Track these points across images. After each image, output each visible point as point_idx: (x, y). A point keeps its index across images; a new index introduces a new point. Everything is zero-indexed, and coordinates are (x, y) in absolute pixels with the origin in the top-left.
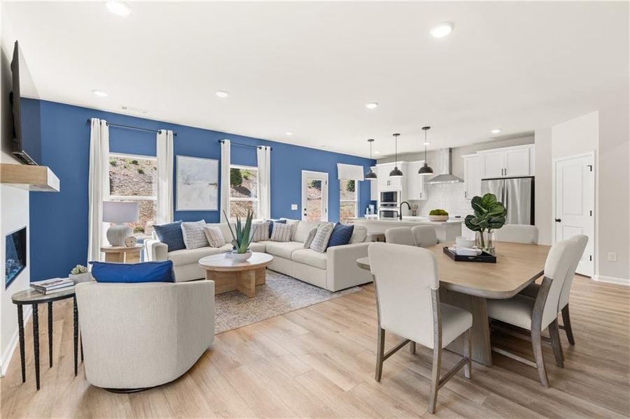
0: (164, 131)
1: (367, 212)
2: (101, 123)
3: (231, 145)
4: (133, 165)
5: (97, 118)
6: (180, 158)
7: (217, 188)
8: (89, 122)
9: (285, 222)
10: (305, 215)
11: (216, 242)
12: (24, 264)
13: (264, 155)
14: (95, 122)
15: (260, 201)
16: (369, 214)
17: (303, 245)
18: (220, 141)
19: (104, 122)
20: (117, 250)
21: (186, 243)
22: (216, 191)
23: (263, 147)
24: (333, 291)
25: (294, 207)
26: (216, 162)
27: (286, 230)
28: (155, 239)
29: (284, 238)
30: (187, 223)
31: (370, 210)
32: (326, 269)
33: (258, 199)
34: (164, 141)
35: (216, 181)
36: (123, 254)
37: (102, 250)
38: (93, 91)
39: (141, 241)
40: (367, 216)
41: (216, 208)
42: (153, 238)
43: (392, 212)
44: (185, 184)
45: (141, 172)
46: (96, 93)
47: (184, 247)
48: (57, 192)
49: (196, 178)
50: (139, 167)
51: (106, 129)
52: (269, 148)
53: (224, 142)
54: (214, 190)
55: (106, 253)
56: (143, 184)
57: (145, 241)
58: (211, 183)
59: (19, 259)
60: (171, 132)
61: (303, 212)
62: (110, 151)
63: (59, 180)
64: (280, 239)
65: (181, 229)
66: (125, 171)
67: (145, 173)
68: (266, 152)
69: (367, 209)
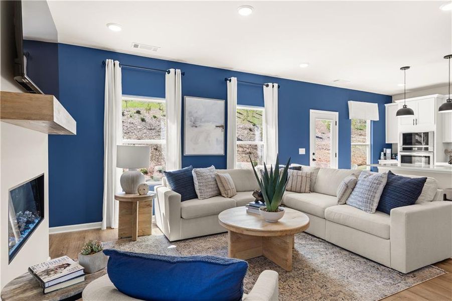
0: (172, 70)
1: (382, 156)
2: (114, 64)
3: (238, 84)
4: (137, 115)
5: (111, 59)
6: (188, 99)
7: (224, 130)
8: (104, 63)
9: (299, 169)
10: (314, 160)
11: (229, 191)
12: (42, 216)
13: (271, 93)
14: (109, 62)
15: (267, 145)
16: (385, 159)
17: (336, 199)
18: (226, 80)
19: (117, 63)
20: (131, 198)
21: (198, 192)
22: (223, 134)
23: (270, 84)
24: (404, 272)
25: (302, 151)
26: (222, 102)
27: (304, 179)
28: (165, 186)
29: (303, 189)
30: (198, 169)
31: (385, 155)
32: (389, 239)
33: (264, 143)
34: (173, 81)
35: (222, 123)
36: (136, 203)
37: (116, 197)
38: (108, 25)
39: (152, 188)
40: (382, 162)
41: (222, 153)
42: (163, 184)
43: (411, 156)
44: (192, 127)
45: (143, 120)
46: (111, 27)
47: (196, 197)
48: (74, 136)
49: (203, 120)
50: (142, 116)
51: (119, 70)
52: (276, 85)
53: (230, 81)
54: (220, 133)
55: (120, 201)
56: (145, 131)
57: (155, 187)
58: (218, 125)
59: (38, 210)
60: (179, 71)
61: (312, 157)
62: (123, 94)
63: (75, 123)
64: (298, 189)
65: (192, 177)
66: (131, 120)
67: (147, 121)
68: (273, 90)
69: (382, 153)
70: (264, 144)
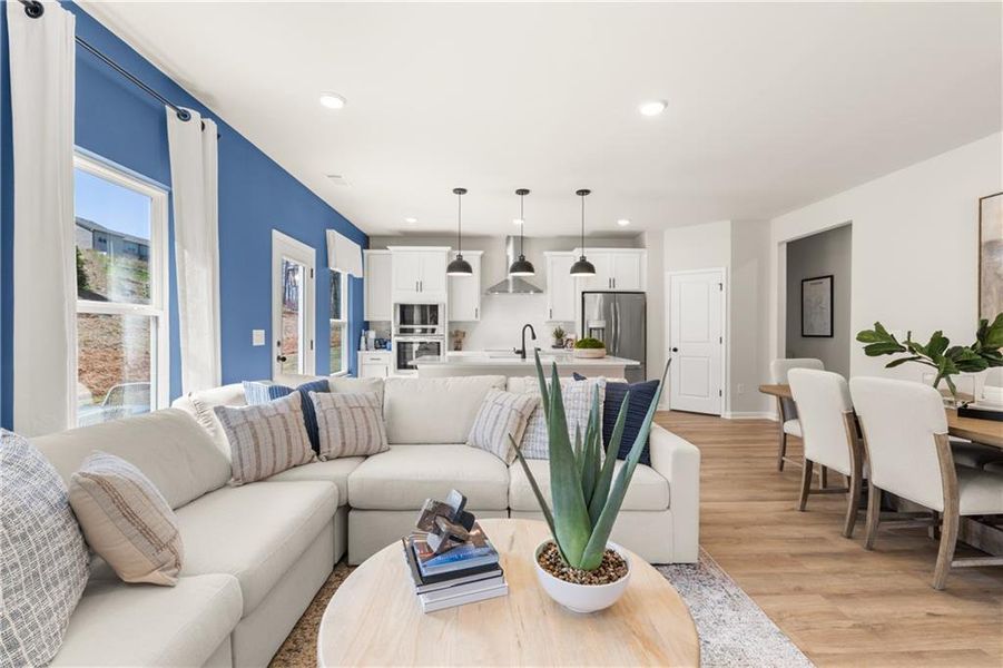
10: (279, 359)
16: (367, 349)
23: (196, 118)
25: (258, 337)
31: (367, 341)
32: (669, 508)
61: (276, 351)
68: (204, 137)
69: (363, 339)
70: (158, 313)
